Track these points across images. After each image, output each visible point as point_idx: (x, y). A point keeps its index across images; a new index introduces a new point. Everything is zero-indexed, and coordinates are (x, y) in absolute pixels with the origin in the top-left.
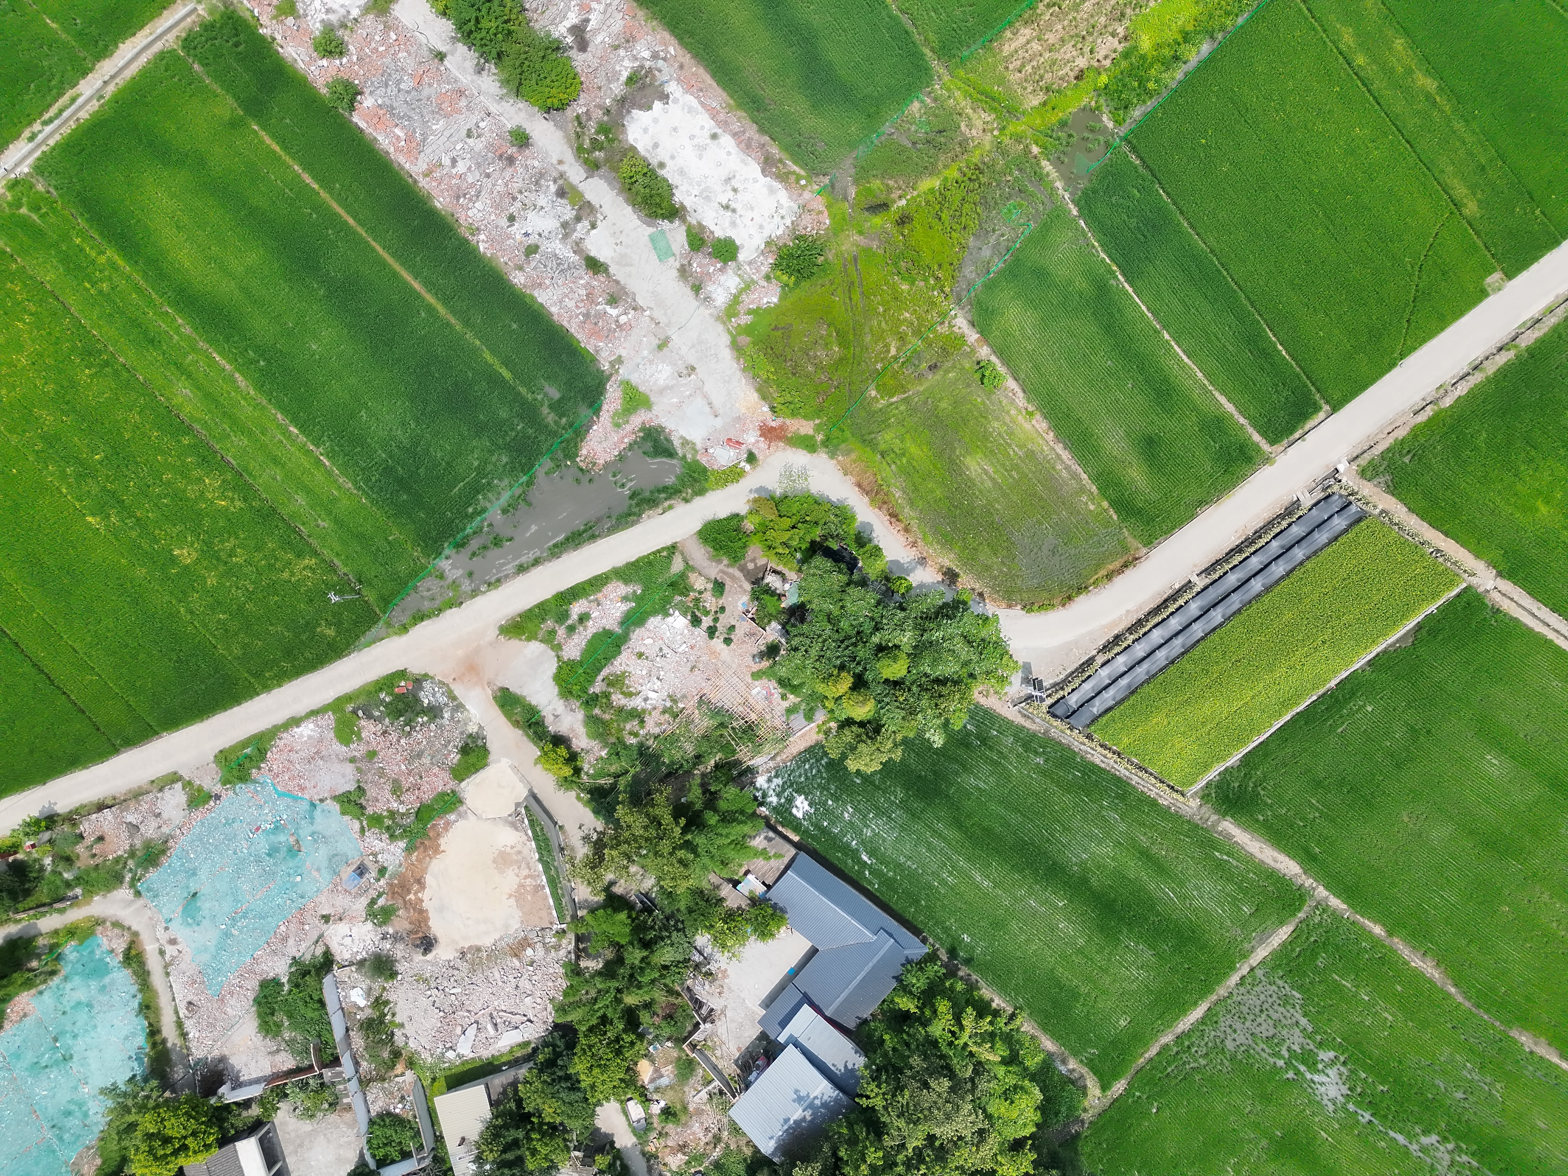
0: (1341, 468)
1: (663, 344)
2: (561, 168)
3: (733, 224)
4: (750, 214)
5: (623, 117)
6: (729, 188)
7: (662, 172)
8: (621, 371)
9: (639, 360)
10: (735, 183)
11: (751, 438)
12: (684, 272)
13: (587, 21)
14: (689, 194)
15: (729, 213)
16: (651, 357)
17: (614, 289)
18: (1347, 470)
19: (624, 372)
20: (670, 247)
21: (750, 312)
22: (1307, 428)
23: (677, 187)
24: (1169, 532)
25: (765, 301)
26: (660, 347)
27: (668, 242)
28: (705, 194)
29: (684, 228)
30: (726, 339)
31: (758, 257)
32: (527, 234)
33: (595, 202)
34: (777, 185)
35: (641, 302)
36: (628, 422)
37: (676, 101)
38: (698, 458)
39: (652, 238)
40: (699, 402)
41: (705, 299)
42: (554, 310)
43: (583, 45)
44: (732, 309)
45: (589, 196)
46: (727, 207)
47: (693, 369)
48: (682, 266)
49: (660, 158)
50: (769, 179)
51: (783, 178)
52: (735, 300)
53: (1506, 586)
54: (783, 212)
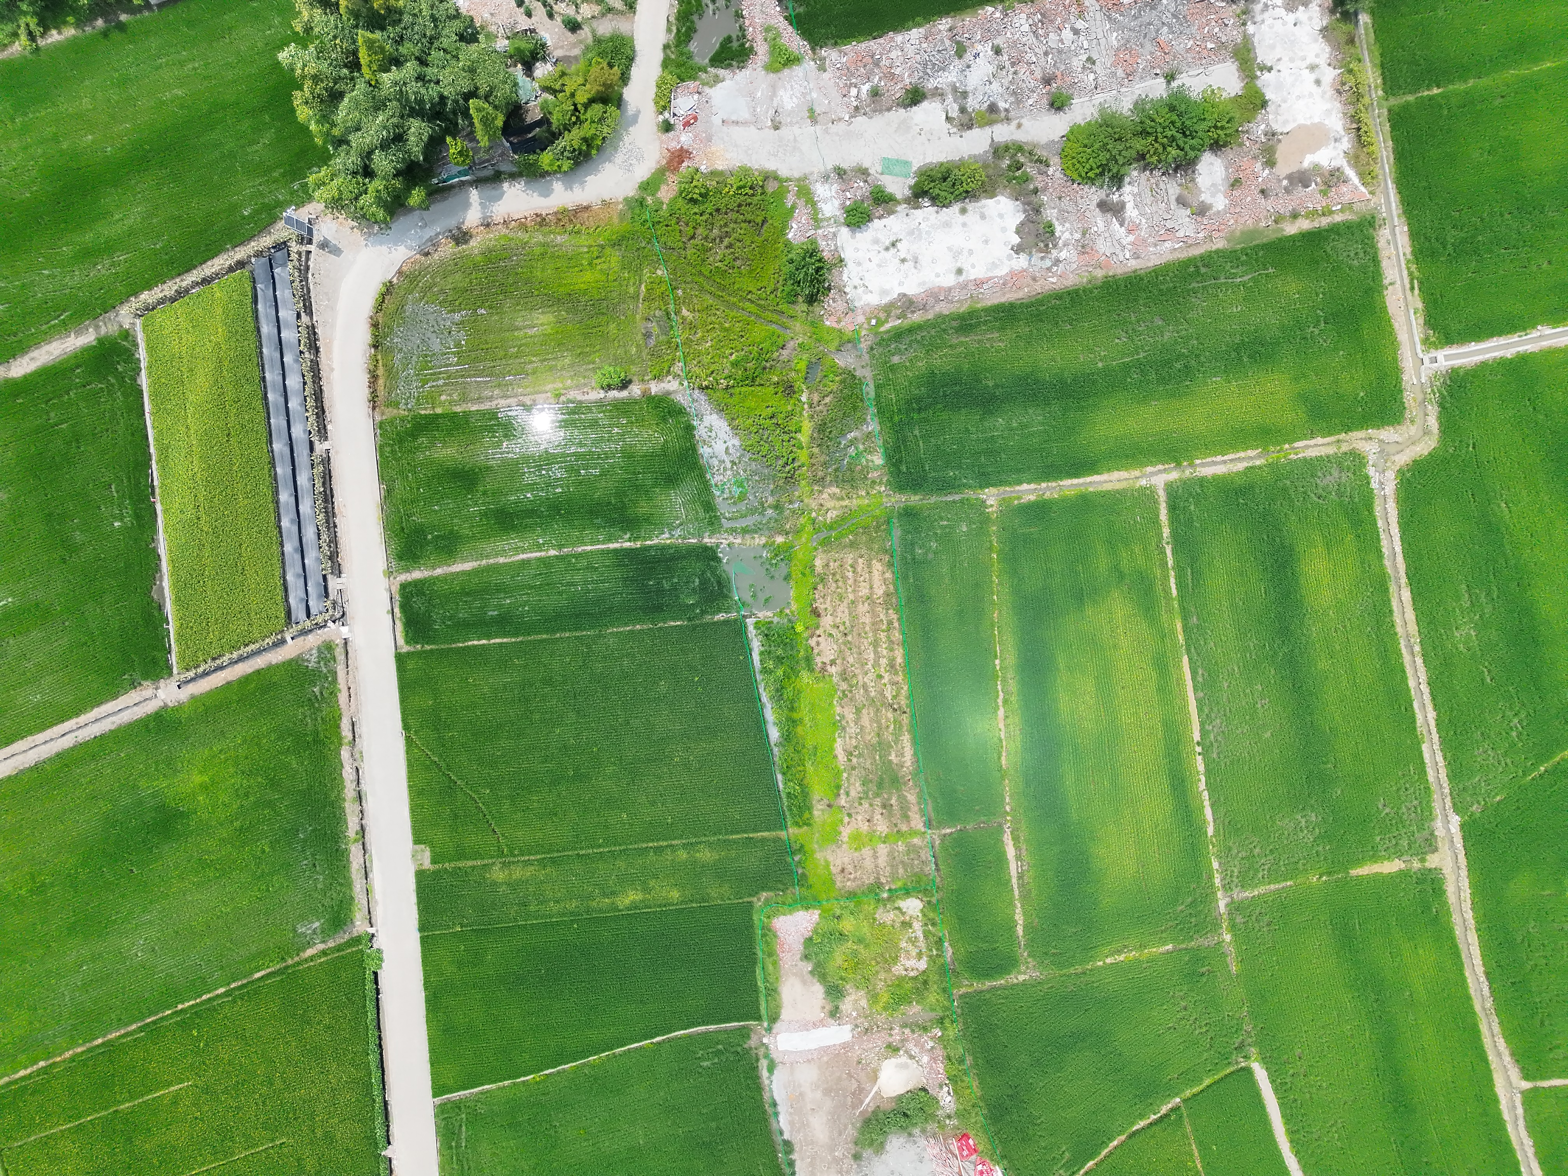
0: (345, 631)
1: (813, 116)
2: (1014, 123)
3: (876, 241)
4: (876, 260)
5: (1024, 204)
6: (908, 257)
7: (956, 208)
8: (812, 63)
9: (811, 86)
10: (910, 264)
11: (684, 138)
12: (864, 173)
13: (1122, 225)
14: (926, 219)
15: (887, 243)
16: (808, 98)
17: (885, 101)
18: (339, 634)
19: (809, 65)
20: (891, 174)
21: (794, 207)
22: (398, 622)
23: (937, 212)
24: (380, 449)
25: (794, 225)
26: (811, 111)
27: (896, 175)
28: (916, 232)
29: (899, 196)
30: (784, 173)
31: (835, 245)
32: (976, 56)
33: (968, 134)
34: (886, 300)
35: (861, 119)
36: (766, 40)
37: (1009, 258)
38: (698, 83)
39: (907, 163)
40: (744, 114)
41: (829, 177)
42: (899, 38)
43: (1104, 206)
44: (806, 193)
45: (976, 132)
46: (893, 245)
47: (776, 128)
48: (869, 175)
49: (970, 213)
50: (896, 296)
51: (888, 309)
52: (812, 203)
53: (151, 707)
54: (860, 290)
